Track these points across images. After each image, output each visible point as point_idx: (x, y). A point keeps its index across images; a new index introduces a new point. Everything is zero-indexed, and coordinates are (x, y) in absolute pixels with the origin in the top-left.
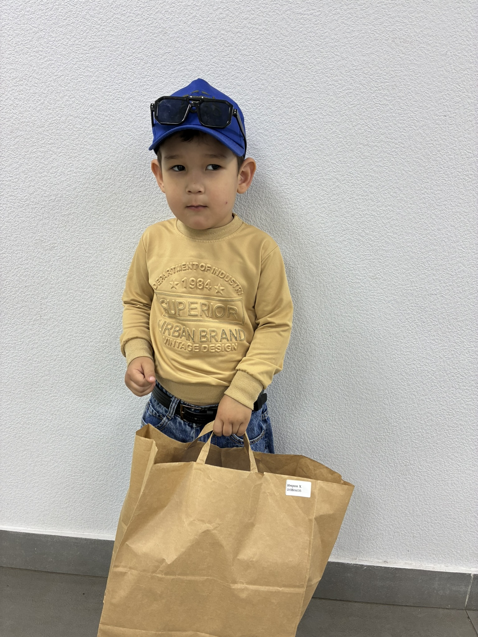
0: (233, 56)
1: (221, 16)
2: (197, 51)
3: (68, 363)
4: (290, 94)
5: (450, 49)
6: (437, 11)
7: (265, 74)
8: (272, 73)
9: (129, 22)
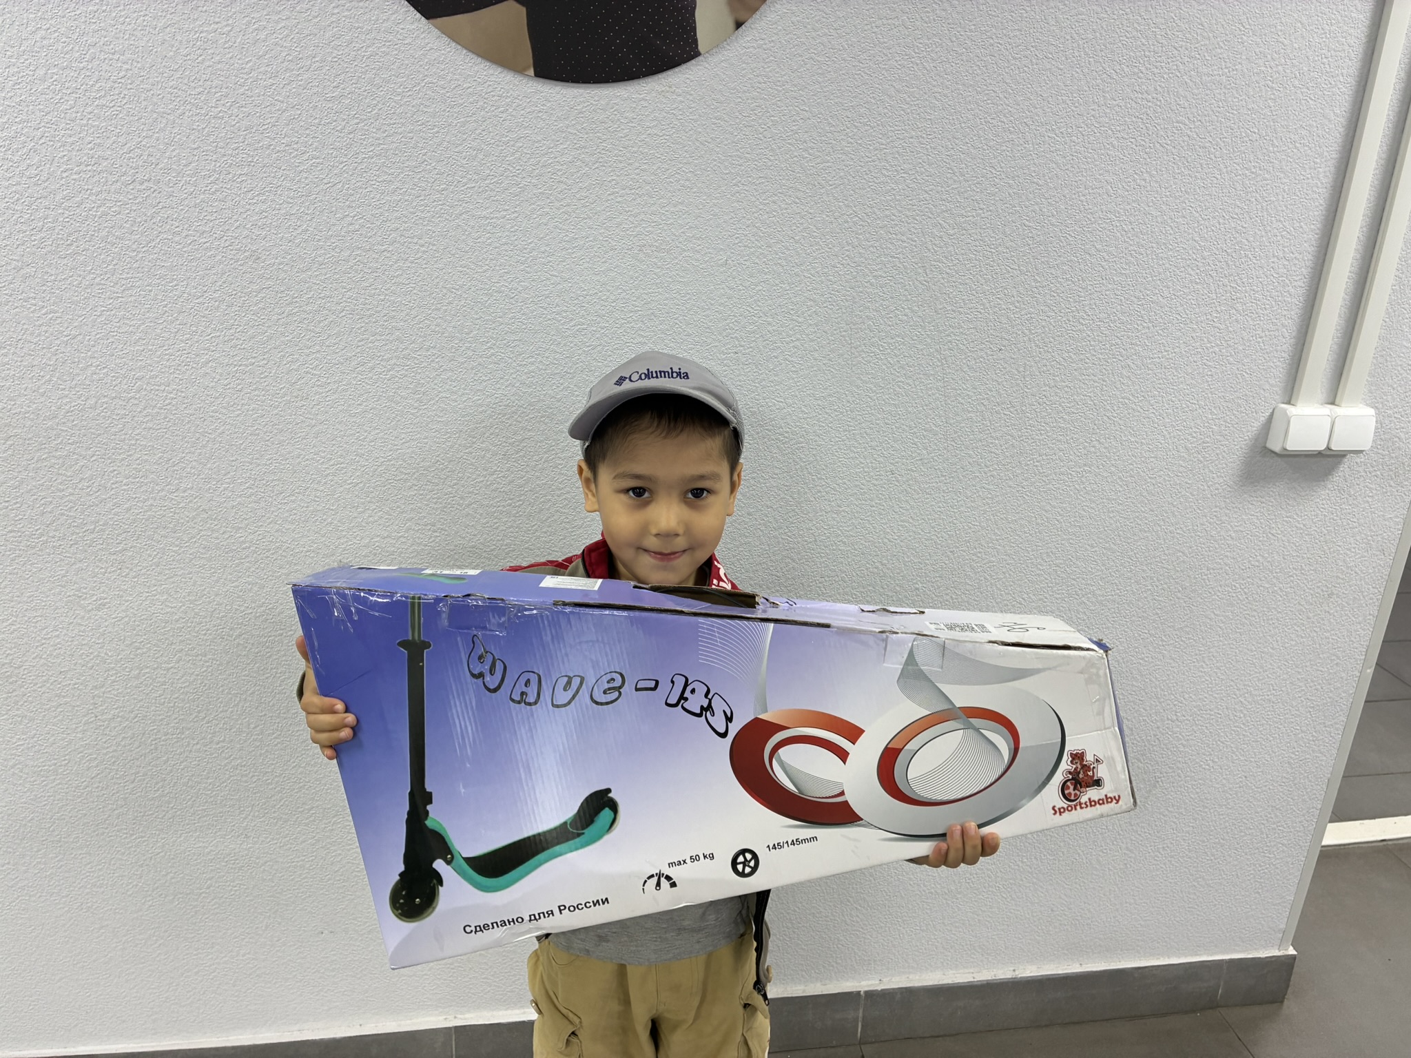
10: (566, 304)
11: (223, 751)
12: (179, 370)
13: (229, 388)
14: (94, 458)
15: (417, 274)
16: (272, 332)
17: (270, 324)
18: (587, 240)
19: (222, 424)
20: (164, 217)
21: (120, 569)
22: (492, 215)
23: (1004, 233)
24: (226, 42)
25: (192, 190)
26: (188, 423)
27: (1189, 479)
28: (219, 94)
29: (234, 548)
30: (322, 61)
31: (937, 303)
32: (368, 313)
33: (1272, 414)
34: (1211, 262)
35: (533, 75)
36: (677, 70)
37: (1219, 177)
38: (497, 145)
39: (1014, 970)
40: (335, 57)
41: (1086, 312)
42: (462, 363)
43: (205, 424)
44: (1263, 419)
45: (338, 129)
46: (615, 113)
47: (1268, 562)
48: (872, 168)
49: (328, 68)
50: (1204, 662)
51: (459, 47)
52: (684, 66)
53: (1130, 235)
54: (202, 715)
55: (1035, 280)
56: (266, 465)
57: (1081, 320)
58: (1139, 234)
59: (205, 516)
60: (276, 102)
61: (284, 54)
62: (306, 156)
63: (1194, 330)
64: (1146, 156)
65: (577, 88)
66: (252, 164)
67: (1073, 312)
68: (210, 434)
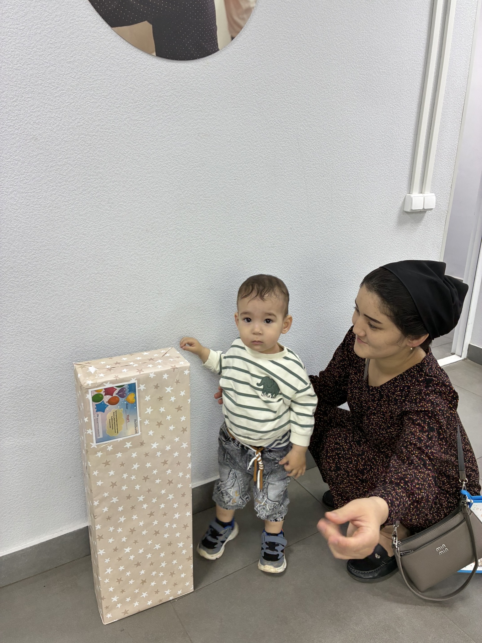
30: (66, 44)
33: (405, 198)
35: (155, 55)
41: (349, 160)
44: (402, 200)
49: (68, 47)
55: (334, 148)
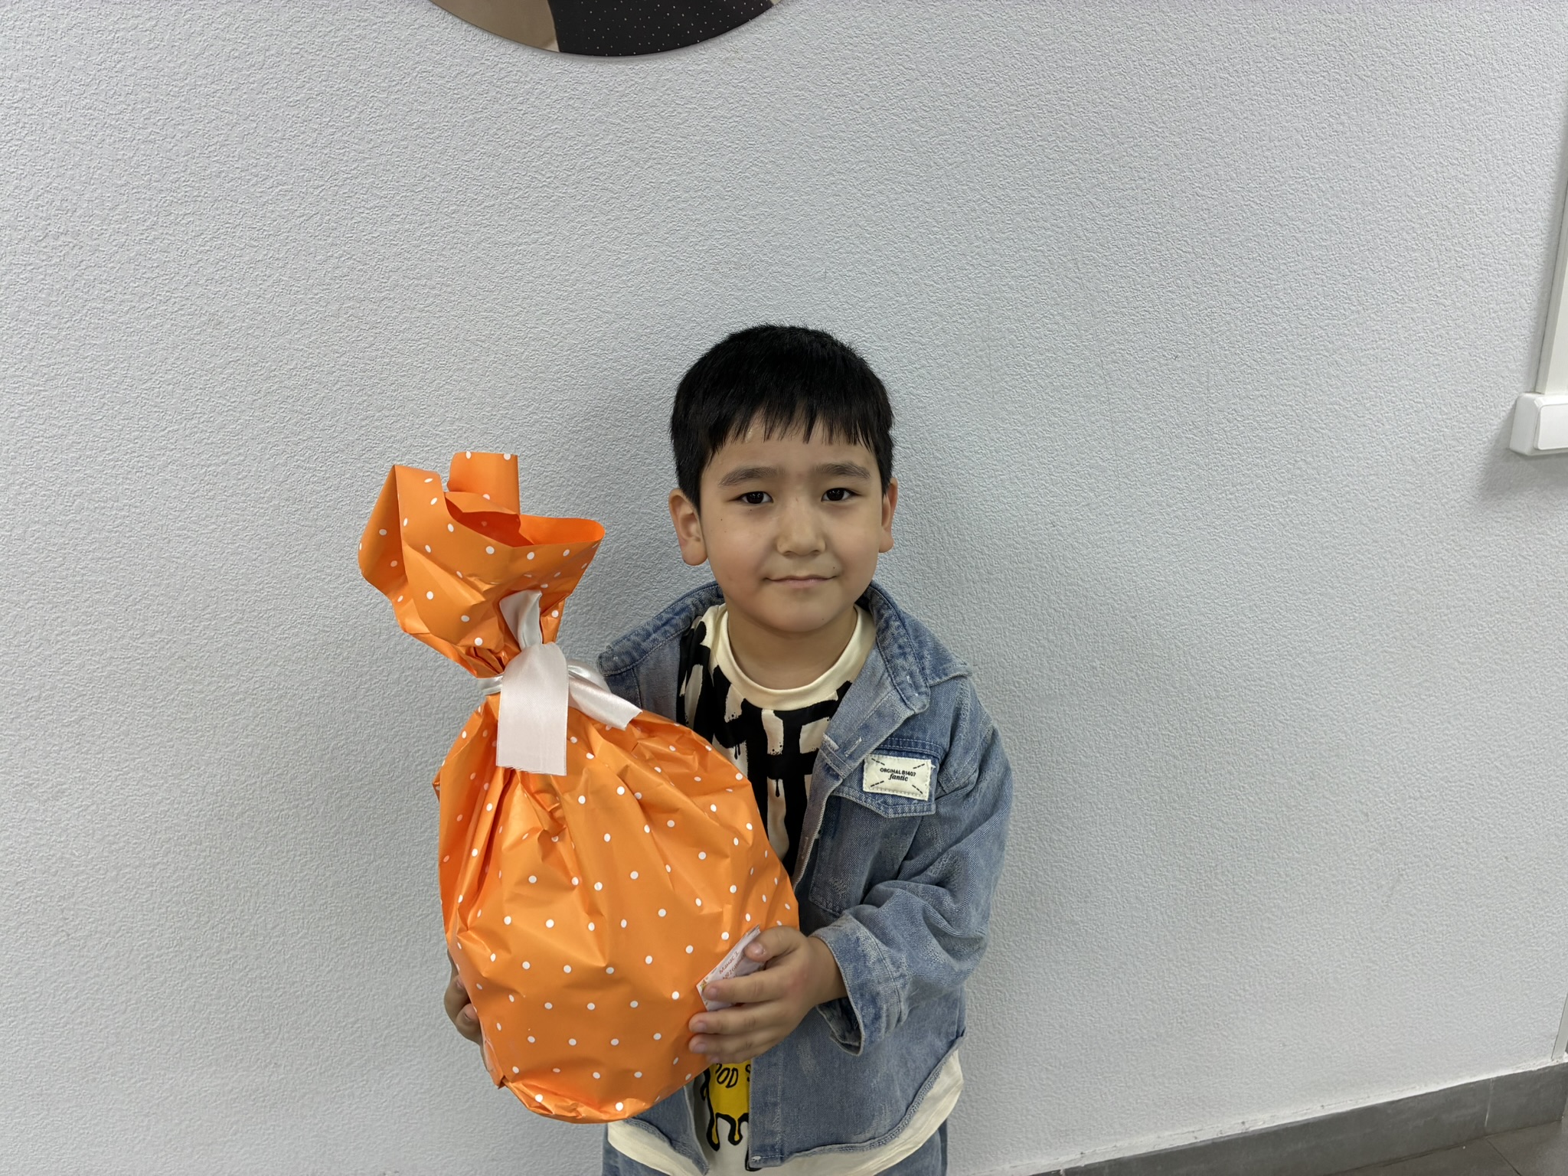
0: (383, 346)
1: (338, 272)
2: (301, 347)
3: (155, 1011)
4: (527, 400)
5: (831, 266)
6: (791, 197)
7: (462, 370)
8: (476, 366)
9: (127, 312)
10: (625, 348)
11: (236, 962)
12: (130, 479)
13: (198, 497)
14: (30, 604)
15: (430, 326)
16: (248, 418)
17: (243, 408)
18: (645, 262)
19: (192, 544)
20: (89, 279)
21: (79, 744)
22: (520, 240)
23: (1172, 207)
24: (150, 42)
25: (123, 240)
26: (148, 547)
27: (1419, 498)
28: (148, 110)
29: (224, 702)
30: (279, 54)
31: (1094, 304)
32: (370, 382)
33: (1515, 406)
34: (1430, 222)
35: (558, 50)
36: (743, 28)
37: (1432, 113)
38: (519, 148)
39: (1243, 1123)
40: (296, 48)
41: (1279, 299)
42: (499, 436)
43: (171, 546)
44: (1503, 414)
45: (308, 143)
46: (669, 92)
47: (1521, 591)
48: (1001, 138)
50: (1449, 723)
51: (458, 21)
52: (752, 23)
53: (1328, 196)
54: (204, 919)
55: (1215, 264)
56: (256, 591)
57: (1275, 311)
58: (1340, 194)
59: (183, 664)
60: (224, 115)
61: (227, 49)
62: (269, 183)
63: (1413, 309)
64: (1342, 93)
65: (616, 63)
66: (199, 199)
67: (1263, 300)
68: (178, 558)
